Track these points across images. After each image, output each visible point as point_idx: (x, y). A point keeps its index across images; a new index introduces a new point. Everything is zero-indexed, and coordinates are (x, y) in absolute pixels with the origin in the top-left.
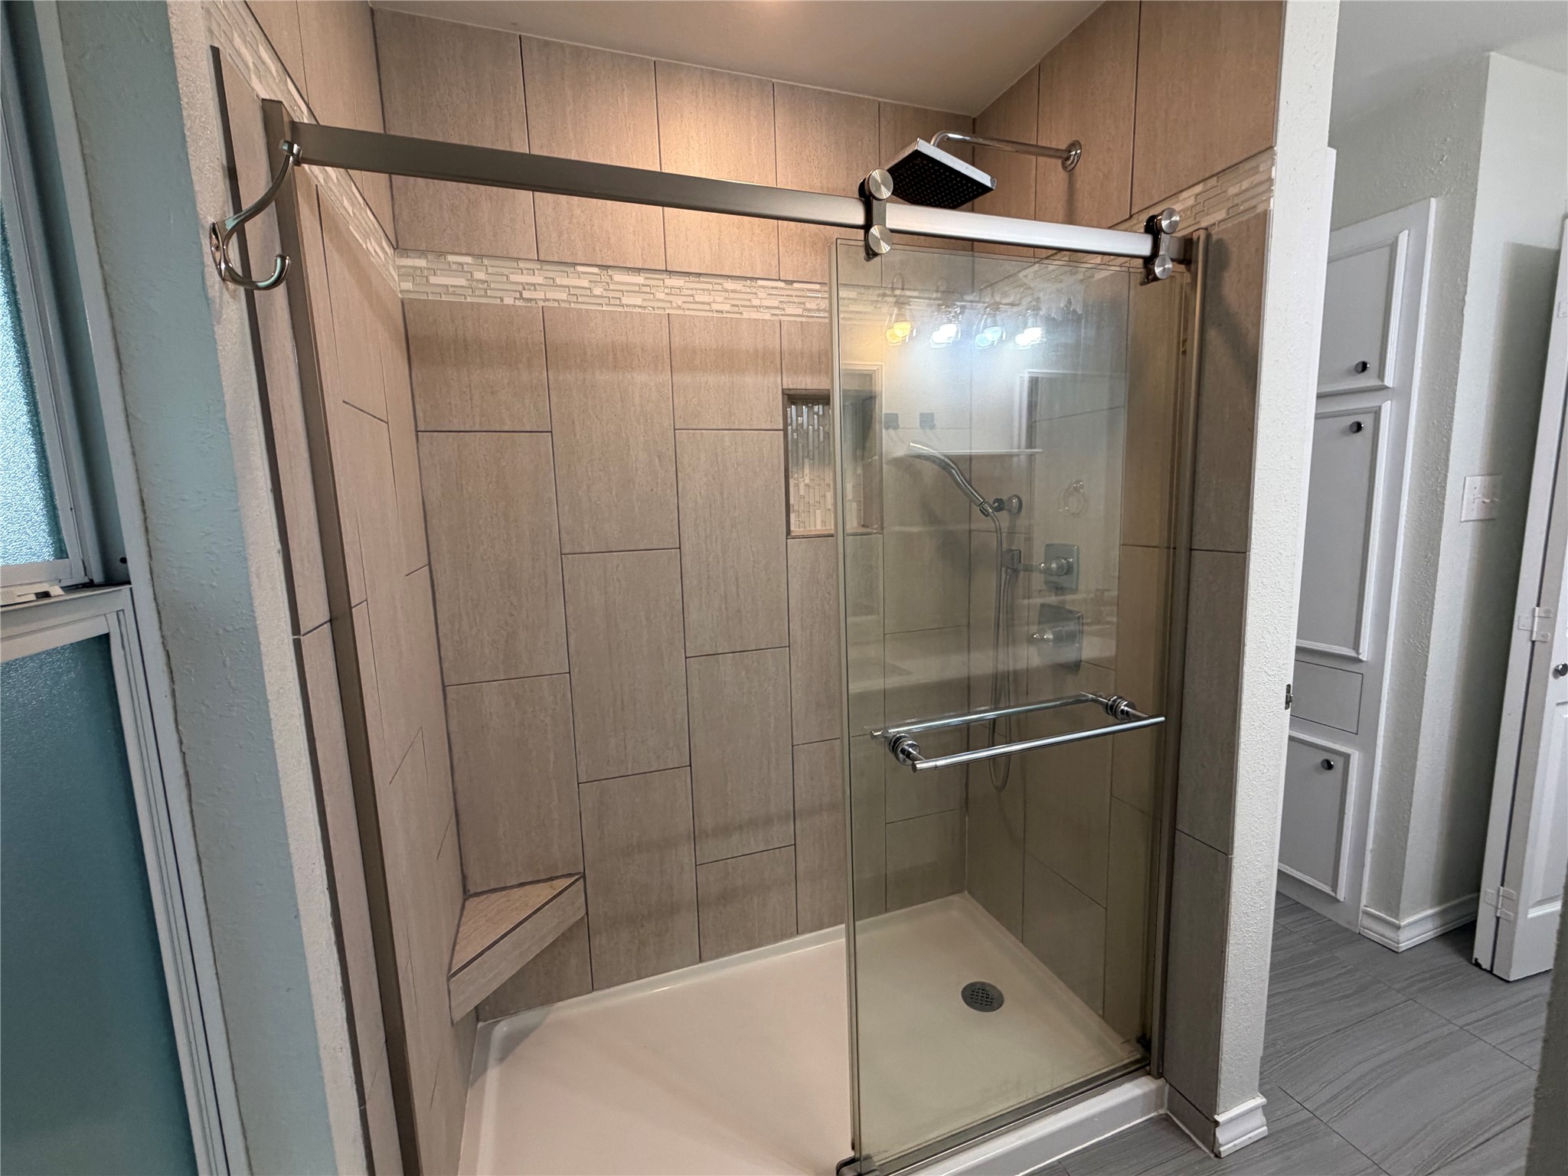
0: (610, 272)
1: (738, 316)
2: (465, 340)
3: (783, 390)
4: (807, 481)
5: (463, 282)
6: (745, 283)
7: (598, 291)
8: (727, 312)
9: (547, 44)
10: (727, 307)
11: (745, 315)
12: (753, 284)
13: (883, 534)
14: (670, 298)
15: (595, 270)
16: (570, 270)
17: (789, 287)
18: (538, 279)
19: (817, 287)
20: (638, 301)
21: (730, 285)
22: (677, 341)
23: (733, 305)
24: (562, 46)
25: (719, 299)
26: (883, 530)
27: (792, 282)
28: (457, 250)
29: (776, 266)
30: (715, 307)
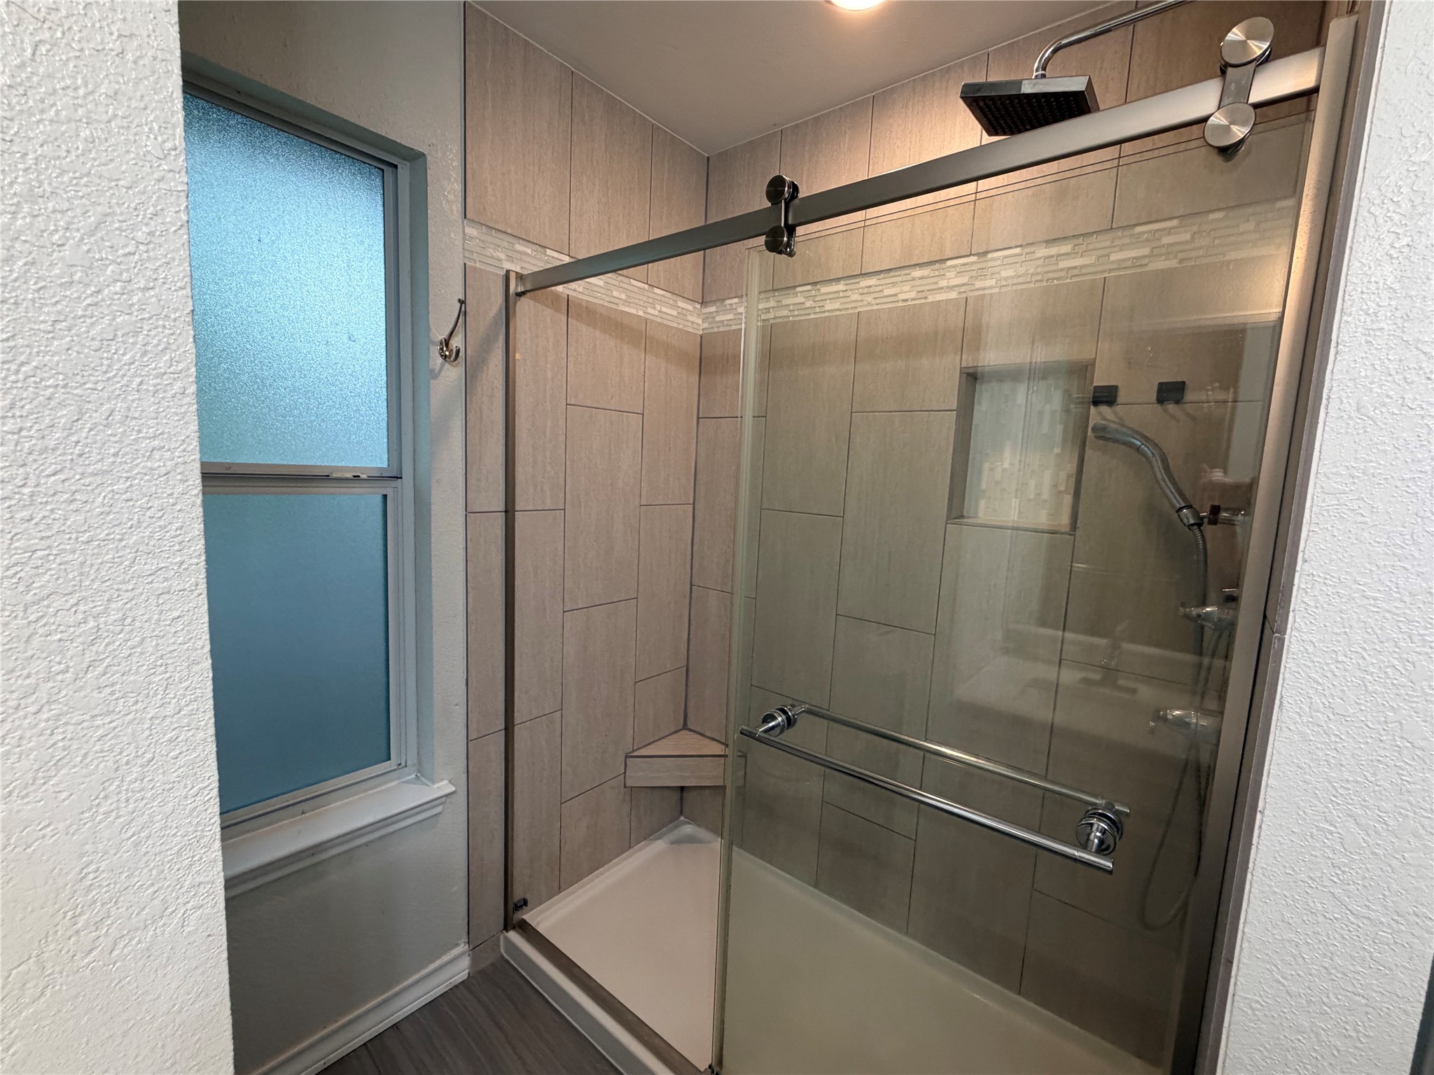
0: (818, 287)
1: (923, 301)
2: (728, 356)
3: (961, 368)
4: (1006, 465)
5: (731, 316)
6: (932, 267)
7: (808, 304)
8: (912, 300)
9: (797, 126)
10: (913, 295)
11: (930, 299)
12: (943, 266)
13: (1074, 535)
14: (863, 297)
15: (809, 287)
16: (791, 291)
17: (983, 259)
18: (772, 303)
19: (1018, 250)
20: (837, 305)
21: (917, 273)
22: (862, 334)
23: (919, 292)
24: (806, 123)
25: (907, 288)
26: (1075, 530)
27: (986, 253)
28: (730, 296)
29: (968, 242)
30: (901, 297)
